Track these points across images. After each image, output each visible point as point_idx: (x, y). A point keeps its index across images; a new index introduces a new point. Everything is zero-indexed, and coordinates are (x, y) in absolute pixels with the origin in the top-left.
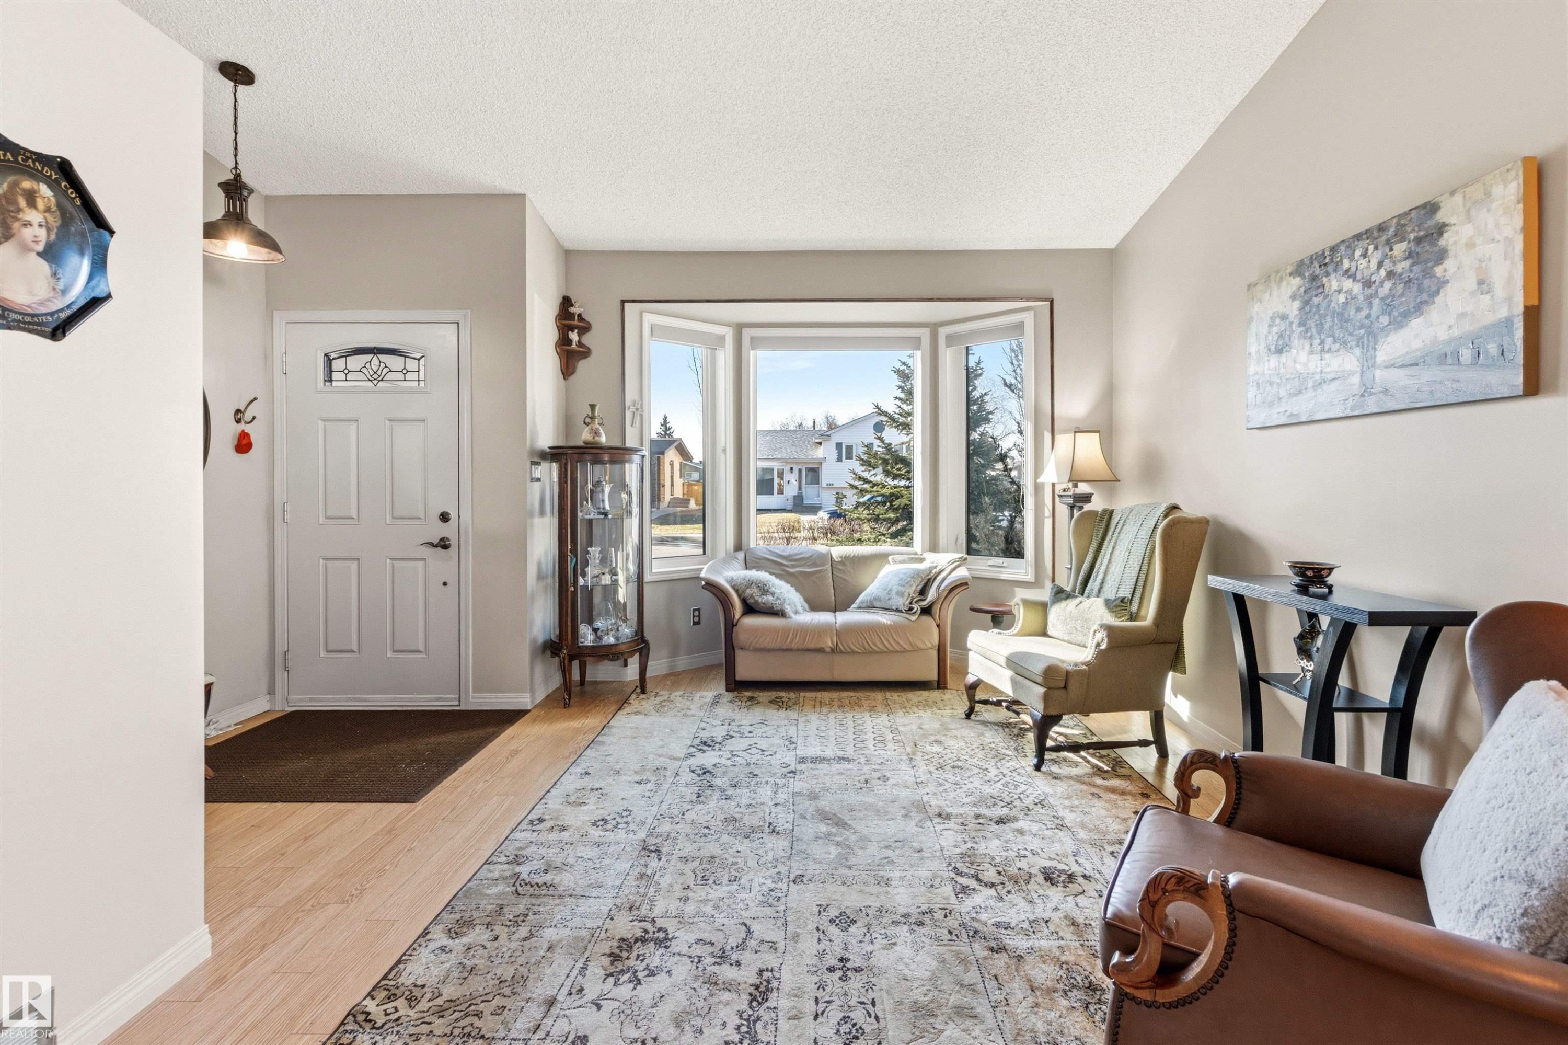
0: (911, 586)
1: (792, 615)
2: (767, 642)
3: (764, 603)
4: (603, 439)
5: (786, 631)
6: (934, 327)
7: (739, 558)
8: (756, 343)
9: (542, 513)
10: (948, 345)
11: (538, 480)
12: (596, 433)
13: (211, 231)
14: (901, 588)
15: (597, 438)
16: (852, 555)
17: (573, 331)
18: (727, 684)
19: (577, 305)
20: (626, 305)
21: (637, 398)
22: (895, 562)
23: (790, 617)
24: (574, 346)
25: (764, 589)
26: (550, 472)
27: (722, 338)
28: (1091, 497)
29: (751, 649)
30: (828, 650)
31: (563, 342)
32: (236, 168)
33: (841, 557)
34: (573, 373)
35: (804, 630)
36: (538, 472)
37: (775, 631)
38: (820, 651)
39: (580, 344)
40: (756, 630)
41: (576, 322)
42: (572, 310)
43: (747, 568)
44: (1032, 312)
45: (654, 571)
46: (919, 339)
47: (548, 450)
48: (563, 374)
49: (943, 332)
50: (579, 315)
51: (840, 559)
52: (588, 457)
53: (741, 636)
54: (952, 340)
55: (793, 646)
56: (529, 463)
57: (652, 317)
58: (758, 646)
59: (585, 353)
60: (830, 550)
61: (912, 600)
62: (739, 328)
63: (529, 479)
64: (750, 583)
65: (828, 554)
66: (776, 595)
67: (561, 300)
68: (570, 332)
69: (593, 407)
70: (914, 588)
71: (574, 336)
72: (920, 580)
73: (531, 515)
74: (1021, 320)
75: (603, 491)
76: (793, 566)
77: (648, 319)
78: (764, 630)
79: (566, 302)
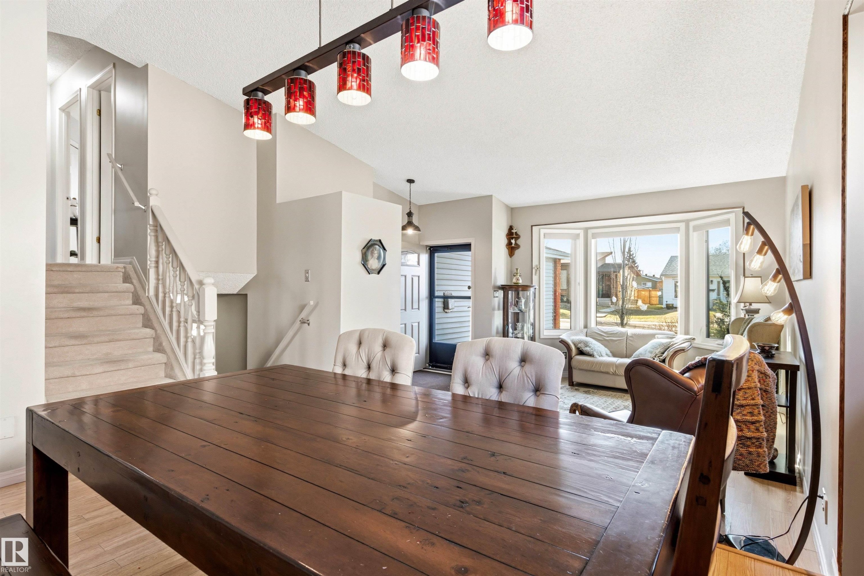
0: (657, 349)
1: (597, 357)
2: (584, 367)
3: (586, 351)
4: (521, 282)
5: (593, 363)
6: (687, 222)
7: (584, 332)
8: (594, 236)
9: (499, 309)
10: (694, 231)
11: (497, 297)
12: (517, 279)
13: (404, 228)
14: (652, 350)
15: (518, 281)
16: (638, 333)
17: (513, 239)
18: (569, 383)
19: (514, 229)
20: (533, 227)
21: (537, 264)
22: (658, 338)
23: (596, 357)
24: (513, 245)
25: (586, 345)
26: (500, 294)
27: (578, 235)
28: (759, 311)
29: (577, 369)
30: (611, 373)
31: (509, 244)
32: (410, 208)
33: (632, 334)
34: (514, 255)
35: (601, 364)
36: (497, 294)
37: (588, 362)
38: (607, 373)
39: (516, 244)
40: (579, 361)
41: (514, 236)
42: (513, 231)
43: (586, 336)
44: (734, 214)
45: (544, 334)
46: (678, 228)
47: (501, 286)
48: (510, 256)
49: (692, 224)
50: (516, 233)
51: (631, 335)
52: (514, 289)
53: (574, 363)
54: (696, 228)
55: (595, 369)
56: (493, 291)
57: (544, 231)
58: (580, 368)
59: (517, 246)
60: (627, 331)
61: (656, 355)
62: (586, 230)
63: (493, 297)
64: (580, 342)
65: (626, 332)
66: (591, 348)
67: (509, 227)
68: (512, 240)
69: (517, 269)
70: (659, 350)
71: (513, 241)
72: (663, 346)
73: (494, 309)
74: (728, 218)
75: (522, 302)
76: (608, 337)
77: (543, 231)
78: (584, 362)
79: (511, 228)
